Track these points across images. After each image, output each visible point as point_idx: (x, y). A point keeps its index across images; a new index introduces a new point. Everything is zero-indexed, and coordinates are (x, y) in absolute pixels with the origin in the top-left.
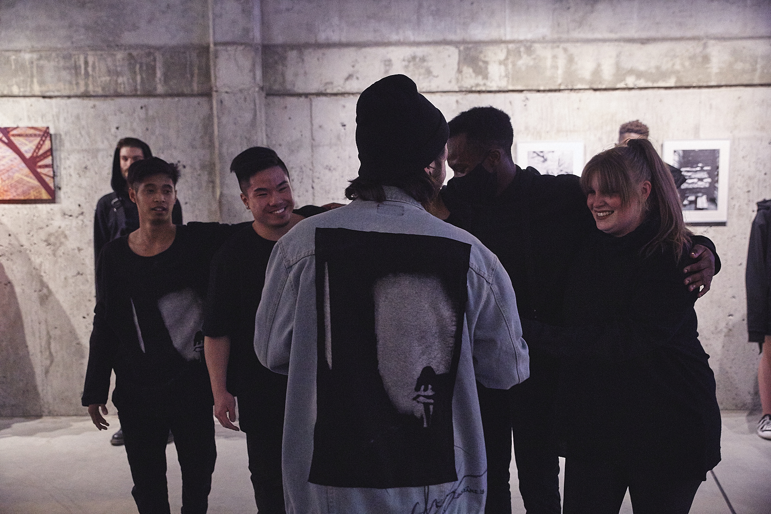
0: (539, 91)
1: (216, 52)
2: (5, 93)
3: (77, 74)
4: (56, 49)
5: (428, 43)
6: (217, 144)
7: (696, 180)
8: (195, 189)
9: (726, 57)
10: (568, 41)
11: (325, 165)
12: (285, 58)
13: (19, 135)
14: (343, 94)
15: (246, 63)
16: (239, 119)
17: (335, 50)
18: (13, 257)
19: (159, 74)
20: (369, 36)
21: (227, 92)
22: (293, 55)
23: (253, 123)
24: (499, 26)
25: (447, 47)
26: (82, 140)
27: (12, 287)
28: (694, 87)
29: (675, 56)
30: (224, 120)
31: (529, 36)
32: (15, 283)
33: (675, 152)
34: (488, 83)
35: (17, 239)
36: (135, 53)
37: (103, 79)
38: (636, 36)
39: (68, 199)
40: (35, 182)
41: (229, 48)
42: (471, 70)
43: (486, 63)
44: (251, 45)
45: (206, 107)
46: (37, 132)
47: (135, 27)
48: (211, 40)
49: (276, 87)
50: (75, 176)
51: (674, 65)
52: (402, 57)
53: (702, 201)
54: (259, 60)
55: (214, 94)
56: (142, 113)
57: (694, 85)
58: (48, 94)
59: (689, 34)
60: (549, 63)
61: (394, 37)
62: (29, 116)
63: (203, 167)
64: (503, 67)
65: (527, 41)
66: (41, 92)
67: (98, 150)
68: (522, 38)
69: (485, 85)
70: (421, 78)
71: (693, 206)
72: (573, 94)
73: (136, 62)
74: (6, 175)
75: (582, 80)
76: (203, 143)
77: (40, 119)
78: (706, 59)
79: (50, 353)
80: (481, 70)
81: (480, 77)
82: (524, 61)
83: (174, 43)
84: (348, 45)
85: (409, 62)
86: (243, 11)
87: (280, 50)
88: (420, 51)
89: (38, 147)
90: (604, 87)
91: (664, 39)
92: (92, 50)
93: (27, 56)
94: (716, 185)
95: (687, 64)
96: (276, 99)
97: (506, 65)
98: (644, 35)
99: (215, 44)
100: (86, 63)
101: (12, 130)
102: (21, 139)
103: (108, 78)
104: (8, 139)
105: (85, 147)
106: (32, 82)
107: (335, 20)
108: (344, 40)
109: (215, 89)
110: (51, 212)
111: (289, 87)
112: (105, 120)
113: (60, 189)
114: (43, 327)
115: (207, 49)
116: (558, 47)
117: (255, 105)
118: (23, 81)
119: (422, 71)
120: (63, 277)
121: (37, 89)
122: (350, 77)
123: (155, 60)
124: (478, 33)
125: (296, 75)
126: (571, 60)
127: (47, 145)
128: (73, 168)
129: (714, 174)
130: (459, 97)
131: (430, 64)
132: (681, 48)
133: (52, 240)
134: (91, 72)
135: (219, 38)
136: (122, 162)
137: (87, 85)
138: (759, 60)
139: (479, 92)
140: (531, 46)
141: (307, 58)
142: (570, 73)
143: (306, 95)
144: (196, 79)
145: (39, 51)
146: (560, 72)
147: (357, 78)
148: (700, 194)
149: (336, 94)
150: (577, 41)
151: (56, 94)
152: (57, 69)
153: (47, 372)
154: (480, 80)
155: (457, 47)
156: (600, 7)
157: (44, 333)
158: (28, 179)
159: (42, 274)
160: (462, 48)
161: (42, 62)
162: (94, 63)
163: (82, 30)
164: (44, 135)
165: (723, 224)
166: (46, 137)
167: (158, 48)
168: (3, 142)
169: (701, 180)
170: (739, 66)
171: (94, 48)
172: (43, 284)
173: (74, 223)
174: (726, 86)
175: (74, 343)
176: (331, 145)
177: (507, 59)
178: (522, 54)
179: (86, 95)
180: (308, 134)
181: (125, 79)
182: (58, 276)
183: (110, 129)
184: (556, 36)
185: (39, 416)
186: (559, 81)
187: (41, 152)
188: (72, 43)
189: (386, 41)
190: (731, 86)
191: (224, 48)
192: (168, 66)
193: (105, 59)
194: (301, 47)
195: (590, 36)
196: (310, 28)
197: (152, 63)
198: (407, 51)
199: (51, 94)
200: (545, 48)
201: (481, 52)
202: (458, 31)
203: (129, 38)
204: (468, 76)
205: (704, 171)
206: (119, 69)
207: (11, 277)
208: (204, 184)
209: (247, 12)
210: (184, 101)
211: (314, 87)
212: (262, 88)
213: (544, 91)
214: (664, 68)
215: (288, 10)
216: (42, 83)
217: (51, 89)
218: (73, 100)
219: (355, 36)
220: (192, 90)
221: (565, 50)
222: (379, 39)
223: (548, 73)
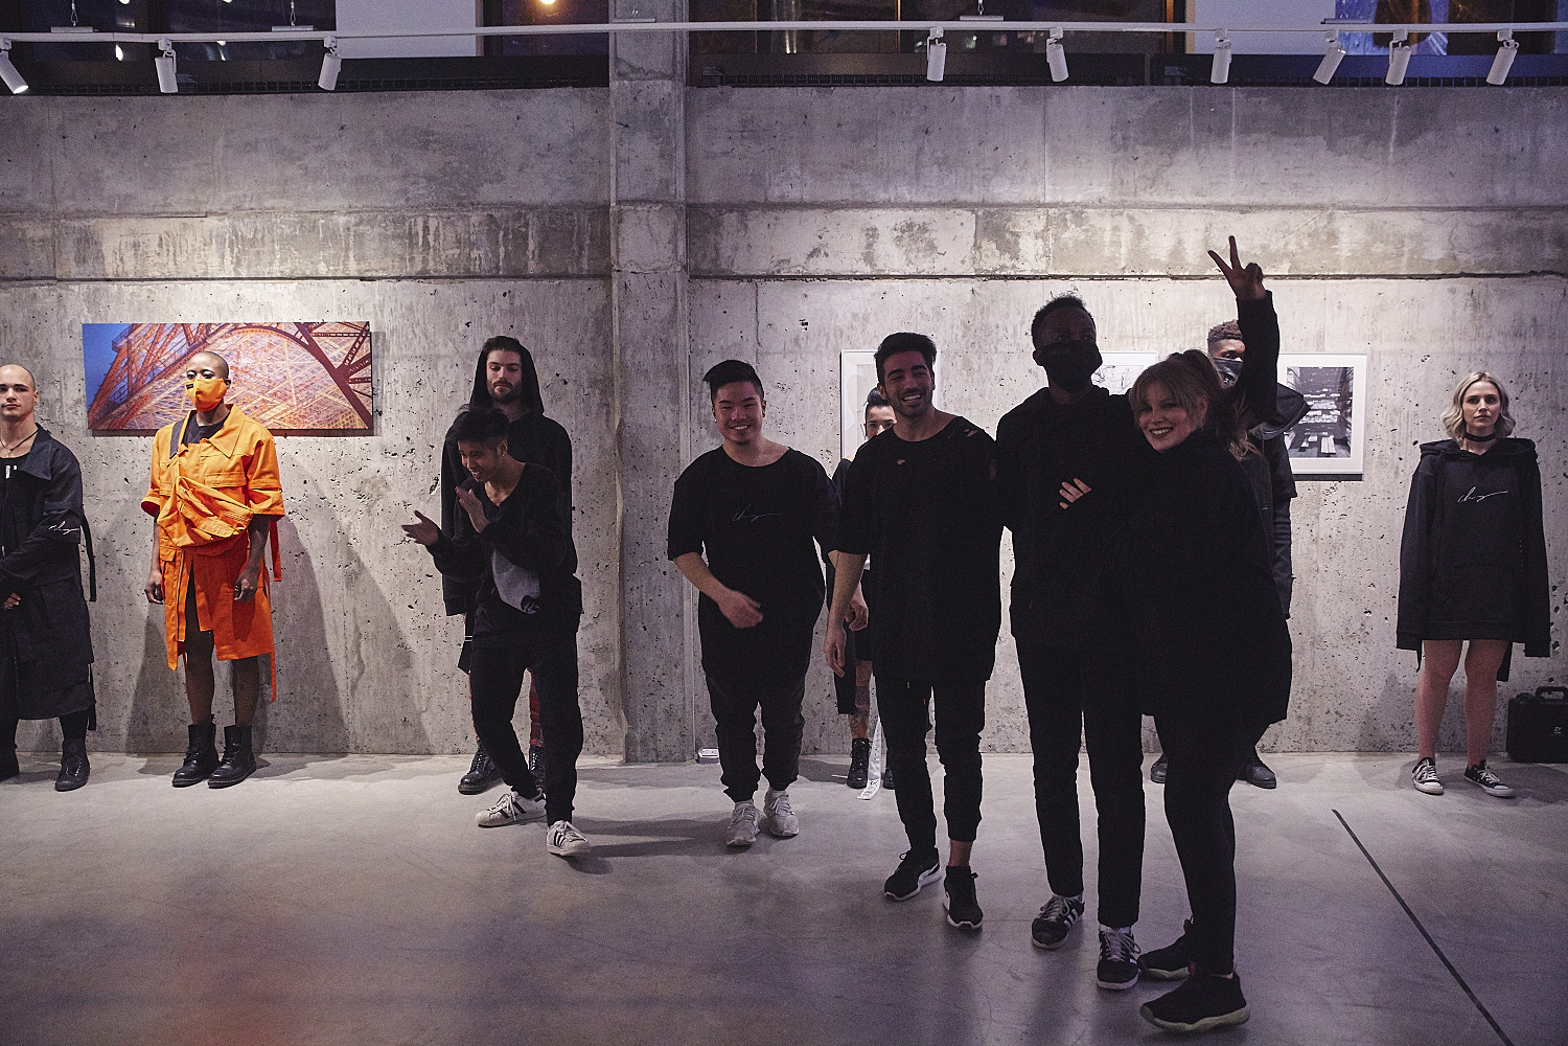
0: (1092, 278)
1: (620, 212)
2: (308, 273)
3: (412, 245)
4: (383, 209)
5: (930, 205)
6: (617, 349)
7: (1319, 413)
8: (582, 417)
9: (1361, 235)
10: (1135, 206)
11: (776, 382)
12: (719, 224)
13: (325, 335)
14: (804, 278)
15: (665, 232)
16: (650, 312)
17: (794, 212)
18: (308, 515)
19: (532, 245)
20: (845, 194)
21: (634, 273)
22: (731, 219)
23: (672, 320)
24: (1035, 182)
25: (959, 211)
26: (415, 342)
27: (307, 560)
28: (1316, 277)
29: (1289, 232)
30: (629, 314)
31: (1079, 198)
32: (311, 553)
33: (1289, 370)
34: (1019, 265)
35: (317, 487)
36: (497, 215)
37: (450, 252)
38: (1233, 201)
39: (391, 430)
40: (347, 405)
41: (639, 209)
42: (994, 246)
43: (1016, 235)
44: (671, 204)
45: (600, 295)
46: (352, 330)
47: (499, 178)
48: (613, 199)
49: (706, 266)
50: (403, 395)
51: (1286, 244)
52: (892, 225)
53: (1328, 444)
54: (681, 226)
55: (614, 274)
56: (504, 303)
57: (1316, 274)
58: (369, 274)
59: (1308, 201)
60: (1107, 237)
61: (882, 196)
62: (339, 308)
63: (593, 383)
64: (1040, 241)
65: (1076, 205)
66: (359, 271)
67: (438, 357)
68: (1068, 200)
69: (1014, 266)
70: (920, 255)
71: (1316, 449)
72: (1141, 283)
73: (499, 228)
74: (304, 392)
75: (1156, 263)
76: (594, 348)
77: (355, 311)
78: (1333, 237)
79: (360, 659)
80: (1009, 247)
81: (1007, 256)
82: (1071, 234)
83: (555, 200)
84: (813, 206)
85: (903, 232)
86: (662, 156)
87: (712, 211)
88: (919, 216)
89: (353, 352)
90: (1187, 274)
91: (1273, 207)
92: (434, 210)
93: (342, 220)
94: (1348, 419)
95: (1306, 243)
96: (706, 284)
97: (1045, 240)
98: (1244, 200)
99: (619, 202)
100: (426, 228)
101: (315, 328)
102: (327, 339)
103: (458, 251)
104: (310, 340)
105: (418, 353)
106: (347, 256)
107: (795, 170)
108: (807, 198)
109: (616, 267)
110: (367, 448)
111: (724, 266)
112: (450, 313)
113: (380, 414)
114: (350, 618)
115: (605, 208)
116: (1121, 214)
117: (676, 292)
118: (334, 256)
119: (922, 245)
120: (381, 546)
121: (353, 268)
122: (814, 253)
123: (526, 225)
124: (1003, 192)
125: (736, 249)
126: (1139, 233)
127: (364, 351)
128: (400, 382)
129: (1345, 402)
130: (976, 284)
131: (934, 235)
132: (1295, 219)
133: (367, 489)
134: (431, 244)
135: (625, 194)
136: (490, 373)
137: (425, 261)
138: (1407, 241)
139: (1005, 277)
140: (1082, 213)
141: (750, 224)
142: (1137, 252)
143: (750, 278)
144: (586, 253)
145: (359, 212)
146: (1123, 250)
147: (827, 255)
148: (1326, 434)
149: (793, 278)
150: (1149, 207)
151: (380, 275)
152: (384, 238)
153: (354, 687)
154: (1006, 260)
155: (973, 212)
156: (1184, 156)
157: (352, 628)
158: (336, 400)
159: (351, 540)
160: (980, 213)
161: (361, 227)
162: (437, 229)
163: (423, 182)
164: (361, 335)
165: (1358, 477)
166: (364, 338)
167: (532, 208)
168: (303, 344)
169: (1326, 411)
170: (1379, 248)
171: (437, 207)
172: (352, 556)
173: (400, 465)
174: (1361, 276)
175: (395, 646)
176: (784, 353)
177: (1046, 229)
178: (1069, 223)
179: (423, 276)
180: (751, 336)
181: (482, 252)
182: (373, 543)
183: (457, 327)
184: (1117, 198)
185: (342, 753)
186: (1123, 265)
187: (356, 359)
188: (407, 200)
189: (869, 200)
190: (1368, 277)
191: (632, 208)
192: (545, 235)
193: (452, 223)
194: (744, 208)
195: (1167, 199)
196: (757, 180)
197: (523, 230)
198: (900, 217)
199: (374, 274)
200: (1102, 215)
201: (1009, 220)
202: (975, 187)
203: (489, 193)
204: (990, 253)
205: (1331, 399)
206: (473, 238)
207: (306, 544)
208: (594, 409)
209: (666, 156)
210: (568, 285)
211: (763, 266)
212: (685, 267)
213: (1100, 278)
214: (1273, 248)
215: (724, 154)
216: (360, 259)
217: (373, 266)
218: (404, 282)
219: (822, 193)
220: (581, 269)
221: (1131, 219)
222: (858, 198)
223: (1107, 252)
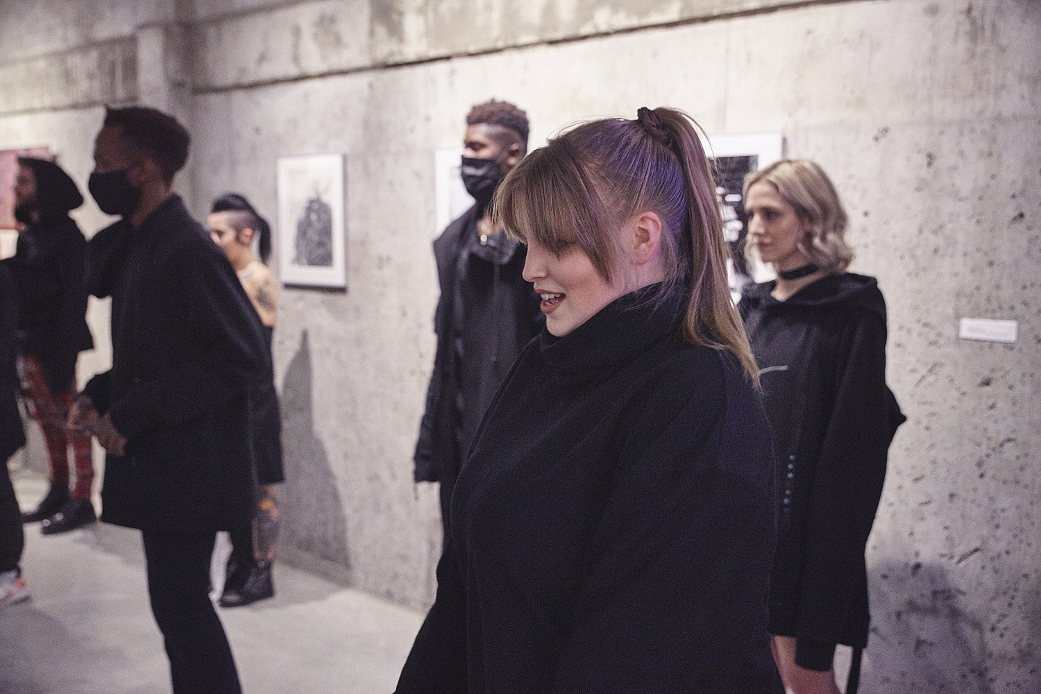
0: (471, 55)
1: (139, 38)
3: (69, 80)
12: (205, 39)
14: (256, 85)
15: (159, 53)
17: (248, 20)
19: (119, 73)
22: (212, 33)
34: (404, 50)
37: (83, 83)
41: (144, 32)
42: (384, 30)
43: (401, 14)
44: (161, 25)
47: (101, 15)
52: (311, 21)
60: (480, 2)
69: (401, 53)
70: (331, 48)
72: (517, 56)
73: (104, 60)
75: (528, 27)
80: (396, 31)
81: (394, 40)
82: (449, 4)
85: (319, 26)
87: (202, 27)
88: (328, 8)
90: (562, 36)
92: (76, 50)
97: (426, 15)
99: (137, 28)
100: (73, 65)
103: (86, 83)
111: (210, 79)
119: (332, 38)
121: (48, 101)
123: (115, 56)
125: (216, 61)
130: (372, 77)
131: (339, 27)
135: (140, 20)
137: (73, 93)
139: (395, 66)
141: (224, 36)
142: (509, 16)
143: (225, 90)
146: (495, 16)
147: (271, 59)
149: (251, 87)
152: (57, 75)
154: (394, 45)
161: (49, 69)
162: (78, 64)
163: (71, 27)
167: (116, 41)
171: (78, 47)
177: (426, 3)
181: (97, 82)
186: (495, 33)
191: (141, 32)
192: (124, 64)
193: (84, 59)
197: (115, 60)
198: (315, 11)
199: (57, 105)
204: (380, 40)
205: (728, 204)
206: (93, 71)
211: (230, 77)
213: (476, 54)
216: (50, 92)
217: (57, 100)
